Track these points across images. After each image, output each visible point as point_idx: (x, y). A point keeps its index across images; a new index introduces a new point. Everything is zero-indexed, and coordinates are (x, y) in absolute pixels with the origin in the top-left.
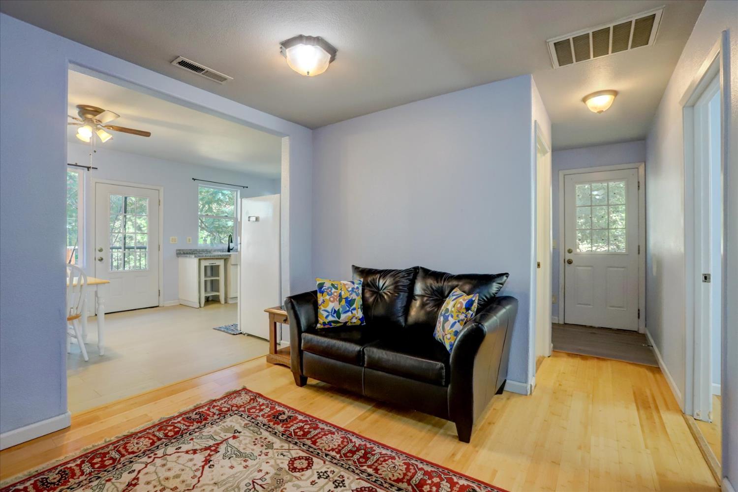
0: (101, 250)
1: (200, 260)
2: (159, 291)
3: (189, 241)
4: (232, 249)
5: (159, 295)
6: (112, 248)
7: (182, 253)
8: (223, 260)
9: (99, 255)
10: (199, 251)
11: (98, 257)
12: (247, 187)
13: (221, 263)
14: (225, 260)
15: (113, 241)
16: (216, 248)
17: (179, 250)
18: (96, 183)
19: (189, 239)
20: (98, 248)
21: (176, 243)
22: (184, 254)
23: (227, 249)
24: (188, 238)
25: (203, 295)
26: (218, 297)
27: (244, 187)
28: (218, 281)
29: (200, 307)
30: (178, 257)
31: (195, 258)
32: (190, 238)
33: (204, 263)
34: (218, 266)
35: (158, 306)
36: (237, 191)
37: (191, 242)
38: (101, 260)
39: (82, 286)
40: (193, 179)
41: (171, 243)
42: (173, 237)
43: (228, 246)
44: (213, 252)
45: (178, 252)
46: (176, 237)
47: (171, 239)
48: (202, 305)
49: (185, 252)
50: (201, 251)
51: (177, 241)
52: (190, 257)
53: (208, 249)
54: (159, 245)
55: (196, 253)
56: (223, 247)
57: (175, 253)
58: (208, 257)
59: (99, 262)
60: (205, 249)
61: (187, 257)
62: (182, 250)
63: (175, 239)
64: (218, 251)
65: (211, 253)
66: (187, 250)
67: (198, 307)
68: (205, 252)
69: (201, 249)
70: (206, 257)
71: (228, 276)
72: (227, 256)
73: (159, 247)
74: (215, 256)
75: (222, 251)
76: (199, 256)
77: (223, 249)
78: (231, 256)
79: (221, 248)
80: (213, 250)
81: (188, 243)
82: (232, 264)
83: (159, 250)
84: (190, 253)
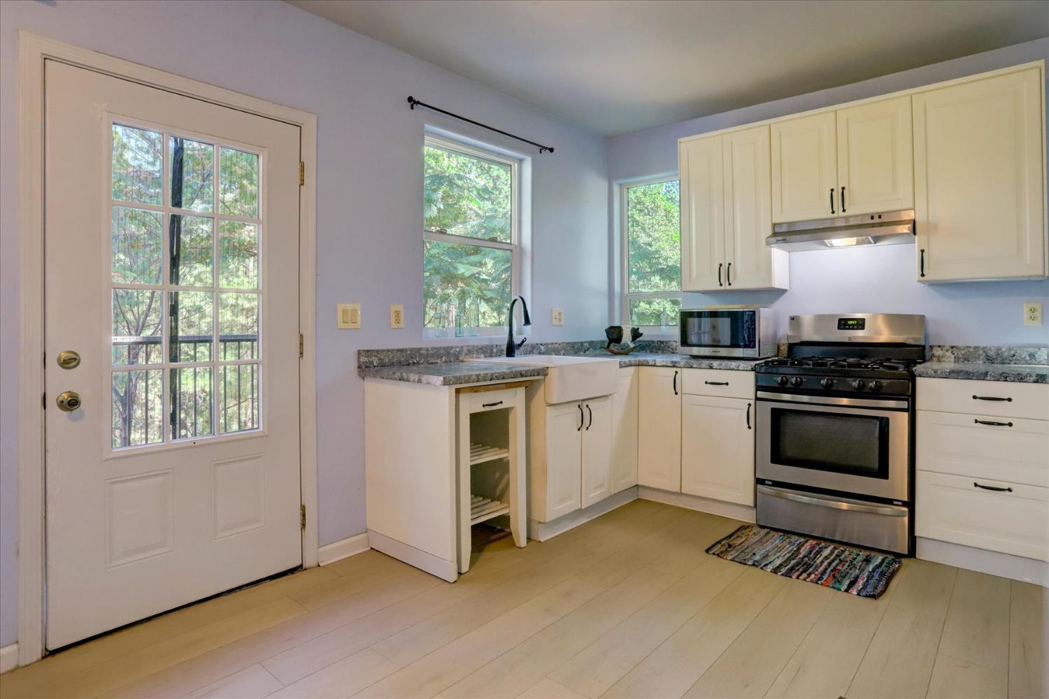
0: (69, 362)
1: (458, 391)
2: (303, 508)
3: (398, 321)
4: (519, 346)
5: (304, 525)
7: (375, 361)
8: (523, 389)
9: (62, 383)
10: (427, 356)
11: (56, 393)
12: (552, 150)
13: (513, 400)
16: (471, 343)
17: (368, 352)
18: (45, 59)
19: (397, 313)
20: (57, 350)
21: (358, 325)
22: (382, 365)
23: (505, 348)
24: (394, 308)
25: (468, 524)
26: (504, 520)
27: (542, 148)
29: (460, 575)
30: (364, 377)
31: (447, 387)
32: (400, 308)
33: (474, 404)
35: (299, 568)
36: (521, 161)
37: (402, 325)
38: (72, 403)
40: (410, 99)
41: (341, 325)
42: (350, 307)
43: (506, 335)
44: (466, 354)
45: (363, 359)
46: (358, 307)
47: (340, 315)
48: (465, 568)
49: (387, 360)
50: (432, 356)
51: (359, 319)
52: (420, 381)
53: (452, 348)
54: (301, 336)
55: (418, 363)
56: (491, 339)
57: (353, 365)
58: (485, 380)
59: (65, 414)
60: (444, 348)
61: (407, 380)
62: (378, 351)
63: (354, 311)
64: (478, 353)
65: (461, 358)
66: (392, 351)
67: (452, 577)
68: (444, 359)
69: (433, 349)
70: (478, 381)
71: (536, 443)
72: (538, 375)
73: (301, 344)
74: (504, 378)
75: (489, 351)
76: (458, 380)
77: (492, 346)
78: (546, 375)
79: (486, 343)
80: (465, 349)
81: (394, 325)
82: (555, 401)
83: (301, 353)
84: (400, 364)
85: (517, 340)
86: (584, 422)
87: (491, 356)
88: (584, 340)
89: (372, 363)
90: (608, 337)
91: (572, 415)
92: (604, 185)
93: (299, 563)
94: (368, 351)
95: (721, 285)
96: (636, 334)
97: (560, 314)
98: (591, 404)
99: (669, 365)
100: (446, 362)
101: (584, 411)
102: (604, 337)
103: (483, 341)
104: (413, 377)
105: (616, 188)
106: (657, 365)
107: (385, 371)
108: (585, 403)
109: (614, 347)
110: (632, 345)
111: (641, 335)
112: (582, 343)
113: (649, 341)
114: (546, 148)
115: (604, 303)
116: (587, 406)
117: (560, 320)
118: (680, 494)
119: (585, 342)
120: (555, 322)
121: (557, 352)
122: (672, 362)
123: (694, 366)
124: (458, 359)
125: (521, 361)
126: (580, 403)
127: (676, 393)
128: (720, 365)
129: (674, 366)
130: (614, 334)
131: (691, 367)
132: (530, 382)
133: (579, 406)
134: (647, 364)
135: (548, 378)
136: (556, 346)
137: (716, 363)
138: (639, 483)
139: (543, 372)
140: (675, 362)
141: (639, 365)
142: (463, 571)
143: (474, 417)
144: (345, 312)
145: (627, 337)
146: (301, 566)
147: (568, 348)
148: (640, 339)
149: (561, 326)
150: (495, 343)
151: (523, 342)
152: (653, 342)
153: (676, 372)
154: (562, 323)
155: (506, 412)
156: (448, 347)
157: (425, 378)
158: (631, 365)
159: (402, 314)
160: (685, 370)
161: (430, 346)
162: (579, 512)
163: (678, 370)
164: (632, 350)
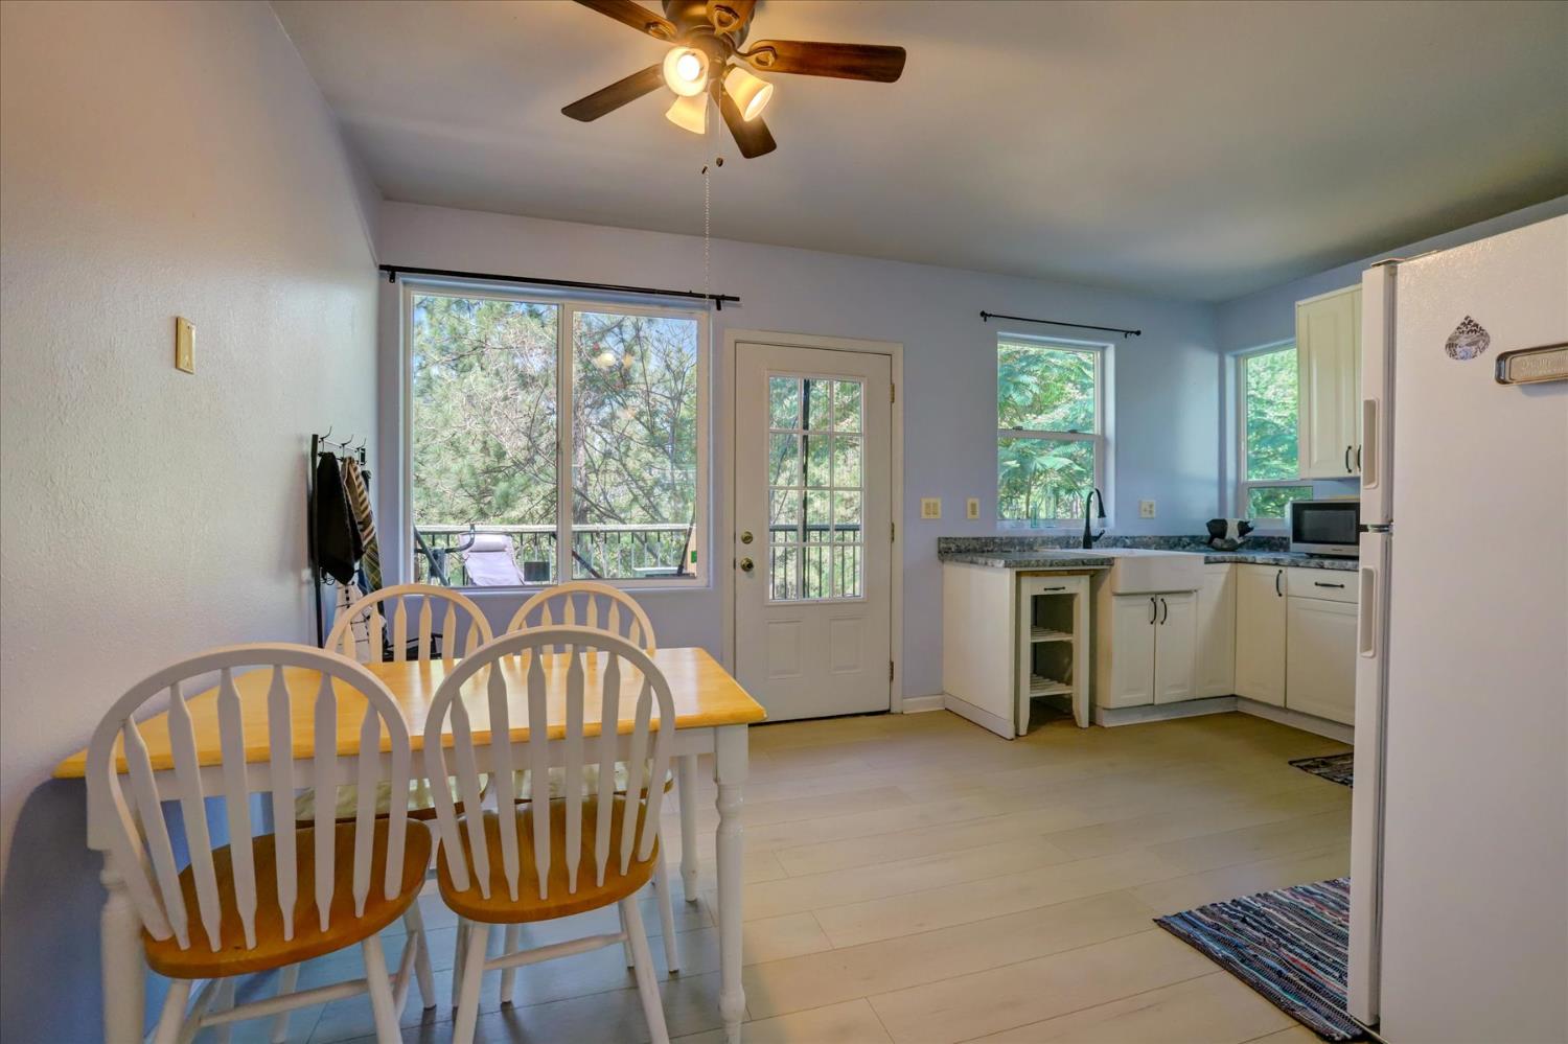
0: (747, 539)
1: (1019, 574)
2: (892, 664)
3: (974, 513)
4: (1096, 538)
5: (892, 678)
6: (774, 530)
7: (953, 547)
8: (1088, 577)
9: (744, 552)
10: (1001, 544)
11: (741, 560)
12: (1138, 333)
13: (1078, 587)
14: (1092, 576)
15: (776, 512)
16: (1045, 534)
18: (736, 343)
19: (973, 505)
20: (741, 533)
21: (939, 516)
22: (959, 551)
23: (1081, 540)
24: (970, 501)
25: (1026, 694)
26: (1068, 700)
27: (1127, 333)
28: (1067, 647)
29: (1017, 735)
30: (943, 561)
31: (1008, 570)
32: (977, 501)
33: (1034, 587)
34: (1069, 599)
36: (1103, 349)
38: (748, 566)
39: (655, 732)
40: (983, 314)
41: (924, 516)
42: (932, 500)
43: (1083, 528)
44: (1040, 545)
45: (942, 545)
46: (939, 501)
47: (924, 506)
48: (1023, 730)
49: (963, 547)
50: (1006, 544)
51: (939, 511)
52: (986, 564)
53: (1026, 538)
54: (893, 525)
55: (992, 551)
56: (1068, 531)
57: (934, 550)
58: (1044, 565)
59: (744, 573)
60: (1018, 538)
61: (976, 563)
62: (955, 539)
63: (935, 505)
64: (1052, 543)
65: (1035, 548)
66: (968, 539)
67: (1010, 734)
68: (1017, 548)
69: (1007, 538)
70: (1038, 566)
71: (1101, 632)
72: (1102, 564)
73: (893, 531)
74: (1064, 565)
75: (1066, 542)
76: (1018, 564)
77: (1069, 538)
78: (1112, 565)
79: (1062, 534)
80: (1040, 541)
81: (970, 516)
82: (1120, 591)
83: (893, 539)
84: (975, 551)
85: (1094, 532)
86: (1158, 615)
87: (1067, 547)
88: (1183, 534)
89: (950, 549)
90: (1209, 530)
91: (1143, 608)
92: (1214, 359)
93: (887, 708)
94: (947, 539)
95: (1350, 471)
96: (1244, 528)
97: (1151, 506)
98: (1168, 599)
99: (1271, 562)
100: (1020, 551)
101: (1158, 603)
102: (1206, 532)
103: (1058, 531)
104: (981, 560)
105: (1230, 361)
106: (1258, 561)
107: (959, 556)
108: (1160, 597)
109: (1217, 541)
110: (1239, 541)
111: (1251, 529)
112: (1180, 538)
113: (1269, 538)
114: (1132, 332)
115: (1214, 493)
116: (1162, 600)
117: (1151, 512)
118: (1285, 709)
119: (1186, 536)
120: (1145, 515)
121: (1147, 546)
122: (1275, 559)
123: (1301, 564)
124: (1032, 548)
125: (1097, 552)
126: (1153, 596)
127: (1280, 595)
128: (1333, 564)
129: (1277, 564)
130: (1217, 528)
131: (1298, 566)
132: (1096, 572)
133: (1152, 599)
134: (1245, 562)
135: (1114, 568)
136: (1145, 540)
137: (1327, 563)
138: (1236, 693)
139: (1110, 561)
140: (1278, 560)
141: (1237, 562)
142: (1021, 734)
143: (1036, 599)
144: (928, 505)
145: (1232, 533)
146: (889, 711)
147: (1162, 542)
148: (1249, 534)
149: (1152, 518)
150: (1072, 535)
151: (1101, 534)
152: (1273, 538)
153: (1280, 571)
154: (1154, 515)
155: (1071, 597)
156: (1022, 538)
157: (990, 561)
158: (1225, 562)
159: (978, 506)
160: (1289, 569)
161: (1004, 536)
162: (1150, 707)
163: (1283, 569)
164: (1241, 545)
